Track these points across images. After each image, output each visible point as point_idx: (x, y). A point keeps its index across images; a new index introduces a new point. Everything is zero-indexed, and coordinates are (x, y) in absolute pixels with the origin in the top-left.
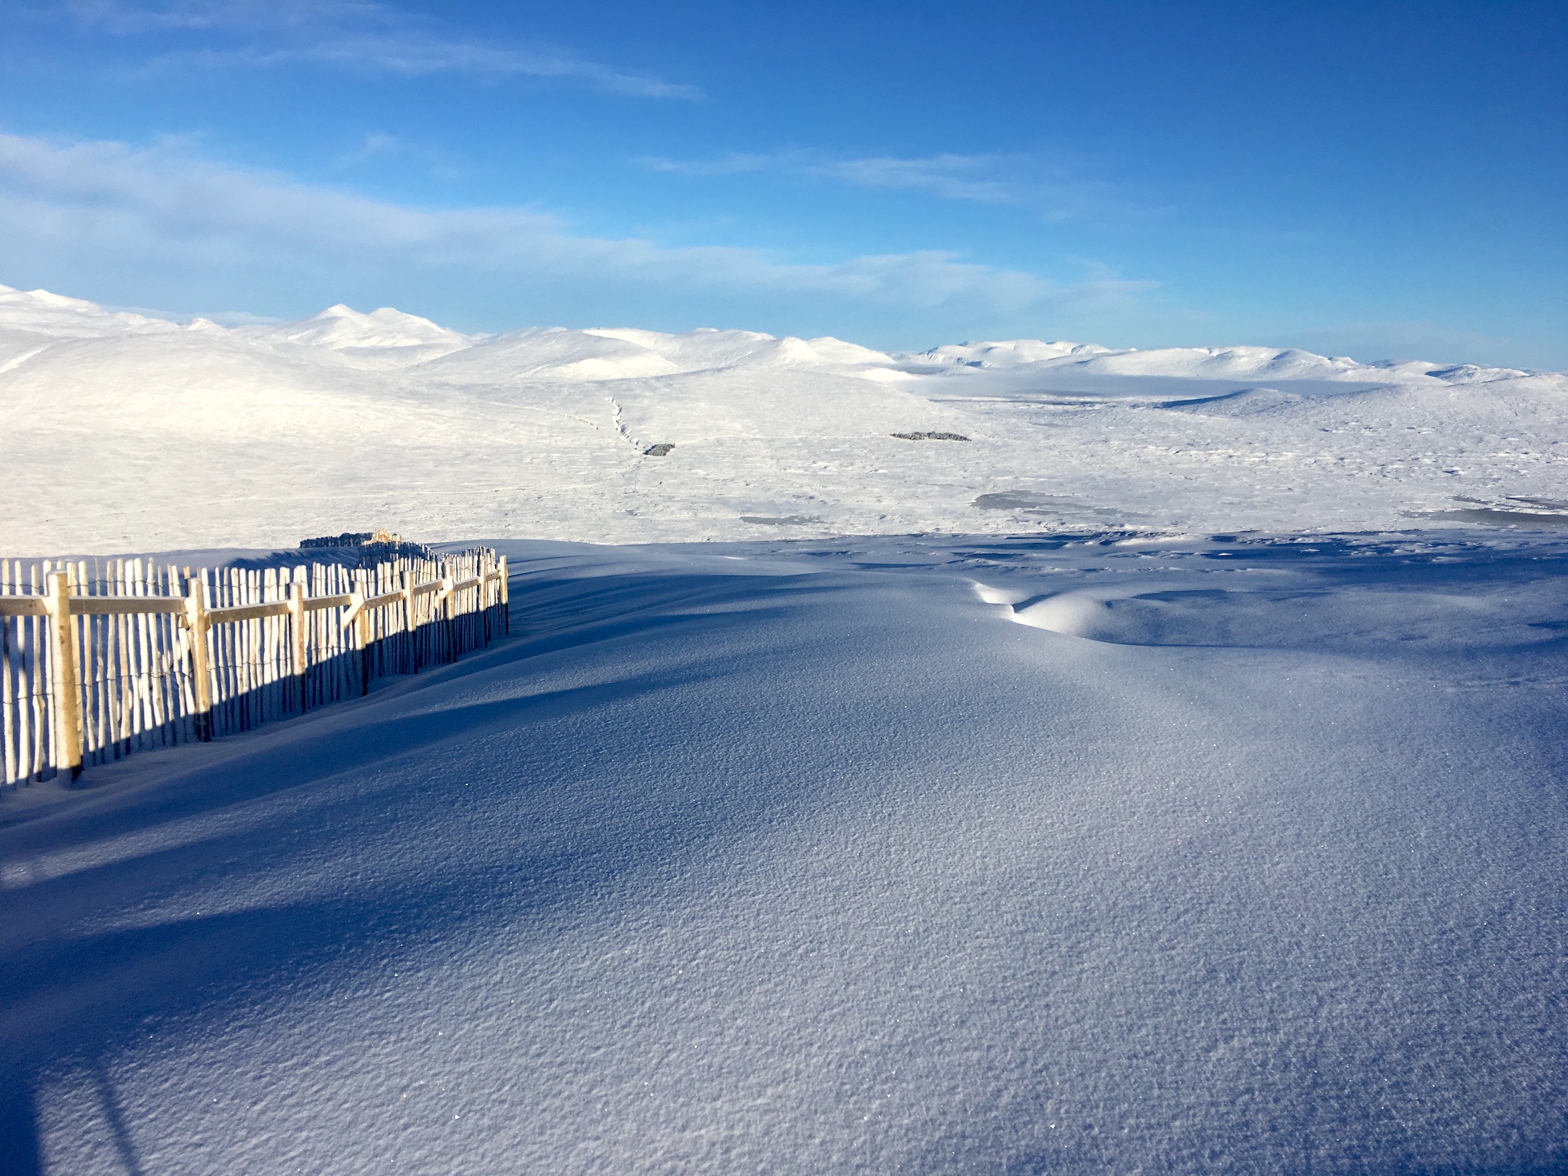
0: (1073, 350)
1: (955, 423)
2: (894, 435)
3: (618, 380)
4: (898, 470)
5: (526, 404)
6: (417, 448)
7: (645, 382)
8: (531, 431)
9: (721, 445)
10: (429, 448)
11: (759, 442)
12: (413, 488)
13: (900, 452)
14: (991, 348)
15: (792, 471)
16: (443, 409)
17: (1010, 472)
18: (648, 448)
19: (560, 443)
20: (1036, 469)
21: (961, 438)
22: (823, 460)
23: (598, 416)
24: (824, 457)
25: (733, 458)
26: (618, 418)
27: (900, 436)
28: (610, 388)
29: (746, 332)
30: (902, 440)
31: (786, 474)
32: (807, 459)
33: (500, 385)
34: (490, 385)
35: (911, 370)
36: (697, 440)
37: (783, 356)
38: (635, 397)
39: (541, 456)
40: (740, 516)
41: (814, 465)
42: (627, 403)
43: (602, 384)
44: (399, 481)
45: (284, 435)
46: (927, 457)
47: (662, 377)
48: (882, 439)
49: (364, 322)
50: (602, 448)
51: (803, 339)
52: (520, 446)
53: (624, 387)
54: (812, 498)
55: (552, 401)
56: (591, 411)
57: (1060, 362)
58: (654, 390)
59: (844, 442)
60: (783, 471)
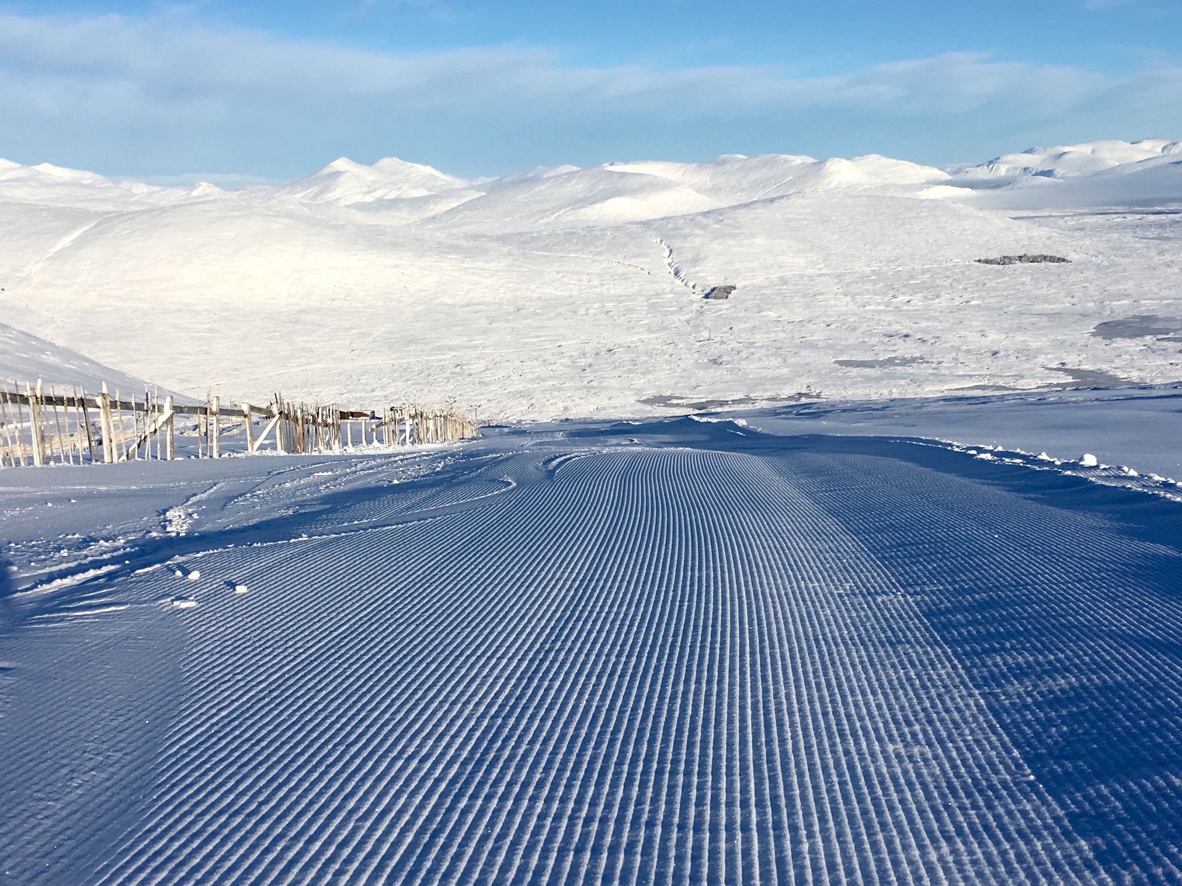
0: (1164, 149)
1: (1048, 242)
2: (979, 261)
3: (662, 219)
4: (993, 300)
5: (571, 251)
6: (468, 305)
7: (691, 219)
8: (580, 280)
9: (786, 283)
10: (479, 304)
11: (827, 278)
12: (475, 347)
13: (991, 280)
14: (1065, 153)
15: (872, 307)
16: (487, 262)
17: (1127, 296)
18: (707, 292)
19: (612, 292)
20: (1156, 290)
21: (1060, 260)
22: (903, 294)
23: (649, 260)
24: (903, 290)
25: (803, 297)
26: (670, 260)
27: (987, 262)
28: (656, 229)
29: (784, 156)
30: (989, 266)
31: (866, 311)
32: (885, 294)
33: (538, 233)
34: (528, 233)
35: (973, 185)
36: (759, 279)
37: (827, 180)
38: (685, 237)
39: (596, 306)
40: (834, 360)
41: (894, 300)
42: (677, 244)
43: (646, 224)
44: (458, 341)
45: (334, 300)
46: (1023, 283)
47: (708, 212)
48: (966, 266)
49: (367, 174)
50: (658, 294)
51: (848, 159)
52: (571, 296)
53: (670, 226)
54: (907, 336)
55: (597, 247)
56: (640, 255)
57: (1151, 164)
58: (704, 227)
59: (923, 272)
60: (861, 309)
